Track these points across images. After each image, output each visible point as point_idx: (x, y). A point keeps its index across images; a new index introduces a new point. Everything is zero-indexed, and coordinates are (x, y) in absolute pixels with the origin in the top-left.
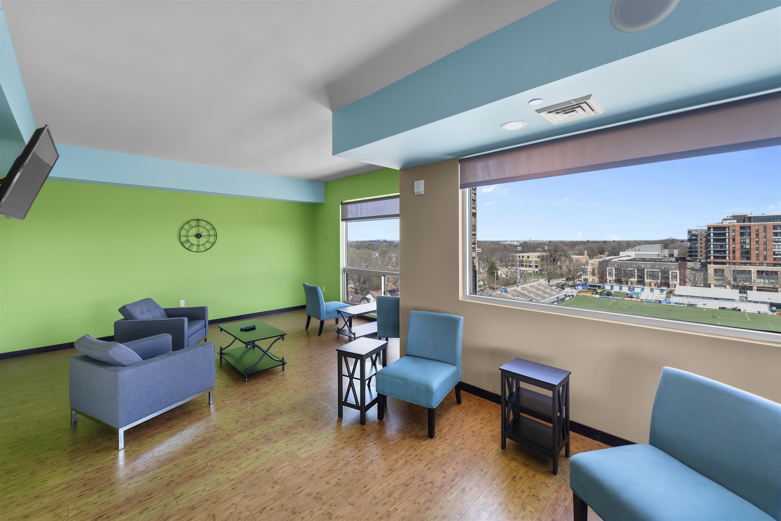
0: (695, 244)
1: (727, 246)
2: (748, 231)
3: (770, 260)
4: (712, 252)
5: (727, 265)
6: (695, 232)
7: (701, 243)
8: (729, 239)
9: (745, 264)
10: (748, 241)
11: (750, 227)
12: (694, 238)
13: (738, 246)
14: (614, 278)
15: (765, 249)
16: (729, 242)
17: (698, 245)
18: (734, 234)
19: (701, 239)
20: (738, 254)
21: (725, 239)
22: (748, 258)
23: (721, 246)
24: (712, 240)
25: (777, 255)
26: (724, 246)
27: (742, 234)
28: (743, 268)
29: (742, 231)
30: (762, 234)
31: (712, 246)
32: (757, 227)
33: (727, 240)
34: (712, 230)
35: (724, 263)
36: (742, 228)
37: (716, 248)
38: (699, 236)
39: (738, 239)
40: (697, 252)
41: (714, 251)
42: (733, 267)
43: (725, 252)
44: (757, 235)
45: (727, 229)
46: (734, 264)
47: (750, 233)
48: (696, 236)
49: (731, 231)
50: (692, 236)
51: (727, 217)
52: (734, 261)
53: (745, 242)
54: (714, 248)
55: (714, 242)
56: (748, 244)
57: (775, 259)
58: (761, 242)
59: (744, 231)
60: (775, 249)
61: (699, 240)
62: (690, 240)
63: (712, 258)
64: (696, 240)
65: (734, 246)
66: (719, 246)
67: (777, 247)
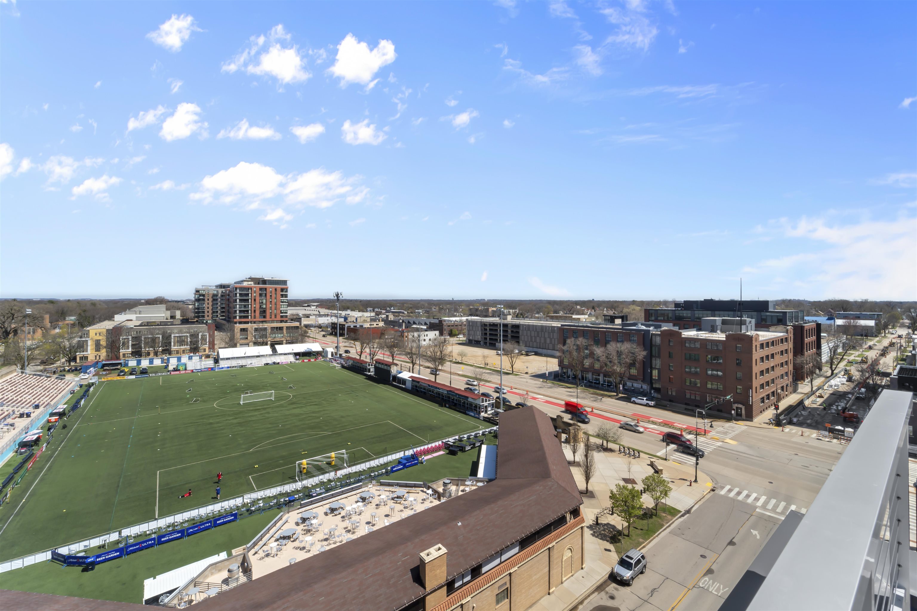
0: (202, 304)
1: (250, 306)
2: (265, 292)
3: (279, 318)
4: (238, 312)
5: (250, 324)
6: (202, 292)
7: (208, 304)
8: (251, 299)
9: (262, 322)
10: (264, 301)
11: (266, 289)
12: (202, 297)
13: (258, 306)
14: (130, 350)
15: (276, 309)
16: (251, 302)
17: (205, 305)
18: (255, 295)
19: (208, 300)
20: (258, 312)
21: (248, 300)
22: (265, 317)
23: (245, 306)
24: (238, 300)
25: (282, 313)
26: (247, 306)
27: (261, 295)
28: (261, 326)
29: (260, 292)
30: (274, 296)
31: (238, 306)
32: (271, 290)
33: (250, 300)
34: (238, 290)
35: (247, 323)
36: (261, 289)
37: (241, 308)
38: (206, 296)
39: (258, 299)
40: (204, 312)
41: (239, 310)
42: (255, 326)
43: (248, 311)
44: (271, 296)
45: (250, 290)
46: (255, 322)
47: (266, 294)
48: (204, 295)
49: (253, 292)
50: (200, 295)
51: (246, 278)
52: (255, 320)
53: (263, 302)
54: (239, 308)
55: (239, 302)
56: (264, 304)
57: (282, 317)
58: (273, 303)
59: (263, 292)
60: (281, 308)
61: (206, 300)
62: (198, 300)
63: (238, 317)
64: (204, 300)
65: (255, 306)
66: (243, 306)
67: (283, 306)
